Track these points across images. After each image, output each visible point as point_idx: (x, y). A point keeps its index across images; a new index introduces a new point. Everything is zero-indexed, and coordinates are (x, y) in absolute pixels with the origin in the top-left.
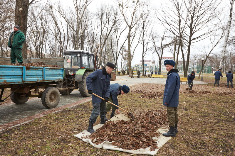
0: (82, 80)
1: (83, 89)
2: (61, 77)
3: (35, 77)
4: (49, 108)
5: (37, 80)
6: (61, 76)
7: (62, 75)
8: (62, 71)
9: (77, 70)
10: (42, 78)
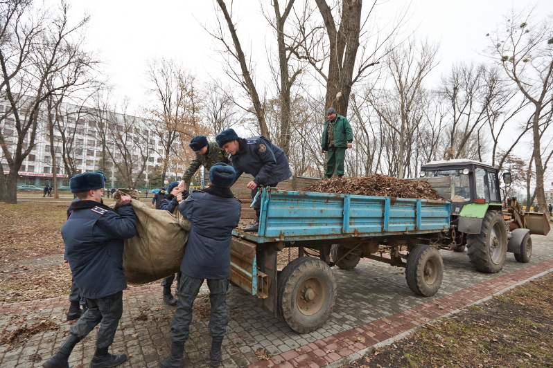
0: (482, 232)
1: (485, 254)
2: (444, 224)
3: (402, 223)
4: (423, 296)
5: (404, 230)
6: (445, 220)
7: (447, 218)
8: (447, 210)
9: (461, 205)
10: (413, 225)
